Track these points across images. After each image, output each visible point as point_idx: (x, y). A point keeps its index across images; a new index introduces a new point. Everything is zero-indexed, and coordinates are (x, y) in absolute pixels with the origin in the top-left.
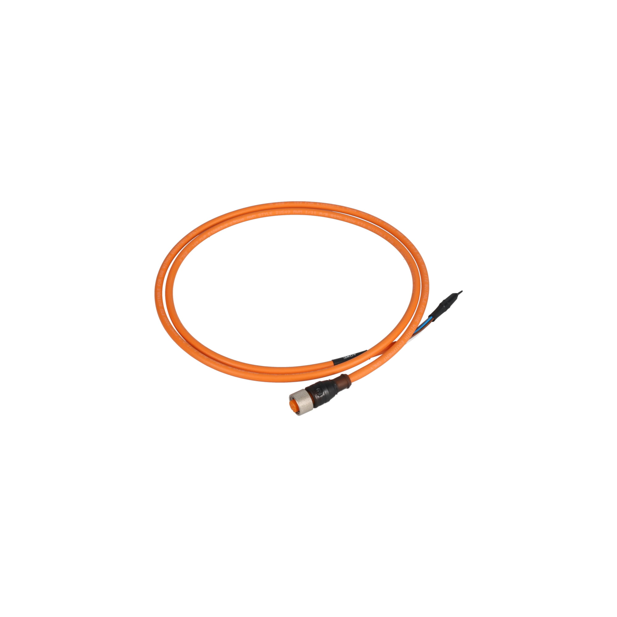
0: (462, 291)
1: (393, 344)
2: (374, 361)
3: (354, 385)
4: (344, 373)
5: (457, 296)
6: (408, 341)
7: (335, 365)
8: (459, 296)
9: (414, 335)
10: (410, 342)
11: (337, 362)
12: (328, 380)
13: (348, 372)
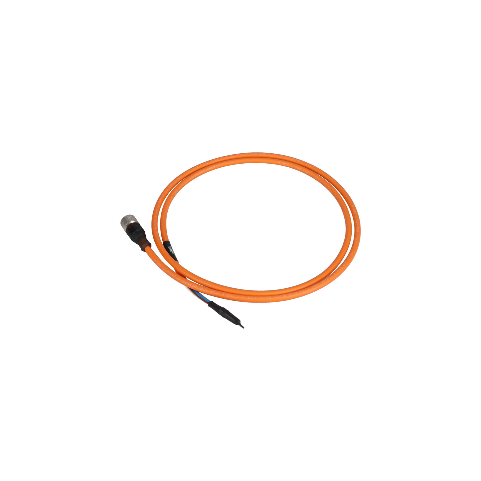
0: (243, 328)
1: (184, 277)
5: (238, 325)
6: (186, 287)
8: (238, 326)
9: (192, 290)
10: (186, 288)
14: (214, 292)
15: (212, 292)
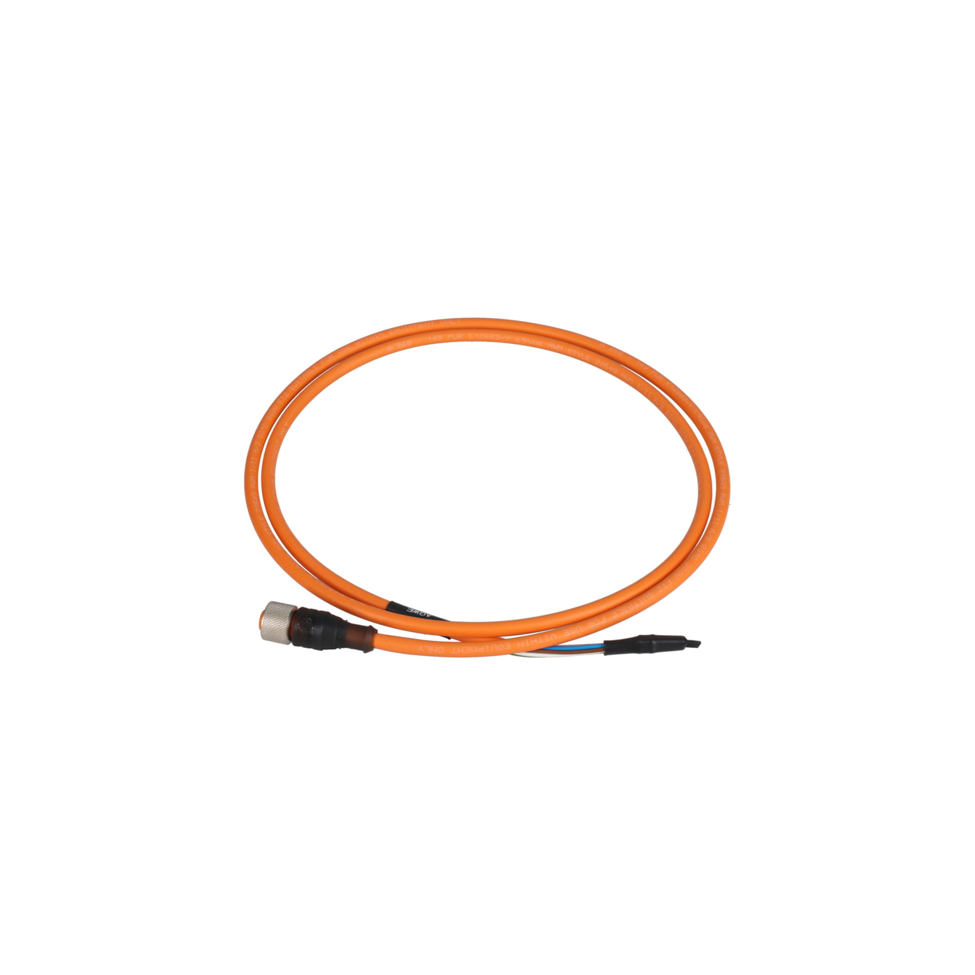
1: (494, 639)
2: (436, 642)
3: (376, 653)
4: (375, 626)
7: (387, 610)
9: (544, 651)
11: (395, 608)
12: (344, 619)
13: (382, 630)
14: (596, 622)
15: (592, 625)
